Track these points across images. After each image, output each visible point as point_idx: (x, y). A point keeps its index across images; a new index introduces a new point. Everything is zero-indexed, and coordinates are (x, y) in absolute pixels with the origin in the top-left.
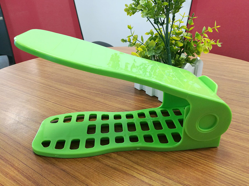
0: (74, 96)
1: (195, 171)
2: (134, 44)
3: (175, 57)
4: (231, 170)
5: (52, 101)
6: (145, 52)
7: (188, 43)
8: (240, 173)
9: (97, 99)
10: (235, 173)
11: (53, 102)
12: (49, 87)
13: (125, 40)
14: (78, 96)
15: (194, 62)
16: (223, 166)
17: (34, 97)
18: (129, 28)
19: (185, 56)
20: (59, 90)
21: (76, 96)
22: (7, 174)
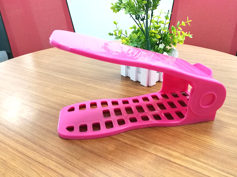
0: (69, 83)
2: (120, 37)
3: (154, 48)
7: (165, 35)
9: (89, 84)
13: (112, 34)
15: (170, 52)
18: (115, 23)
19: (162, 47)
20: (56, 78)
21: (71, 82)
22: (17, 142)
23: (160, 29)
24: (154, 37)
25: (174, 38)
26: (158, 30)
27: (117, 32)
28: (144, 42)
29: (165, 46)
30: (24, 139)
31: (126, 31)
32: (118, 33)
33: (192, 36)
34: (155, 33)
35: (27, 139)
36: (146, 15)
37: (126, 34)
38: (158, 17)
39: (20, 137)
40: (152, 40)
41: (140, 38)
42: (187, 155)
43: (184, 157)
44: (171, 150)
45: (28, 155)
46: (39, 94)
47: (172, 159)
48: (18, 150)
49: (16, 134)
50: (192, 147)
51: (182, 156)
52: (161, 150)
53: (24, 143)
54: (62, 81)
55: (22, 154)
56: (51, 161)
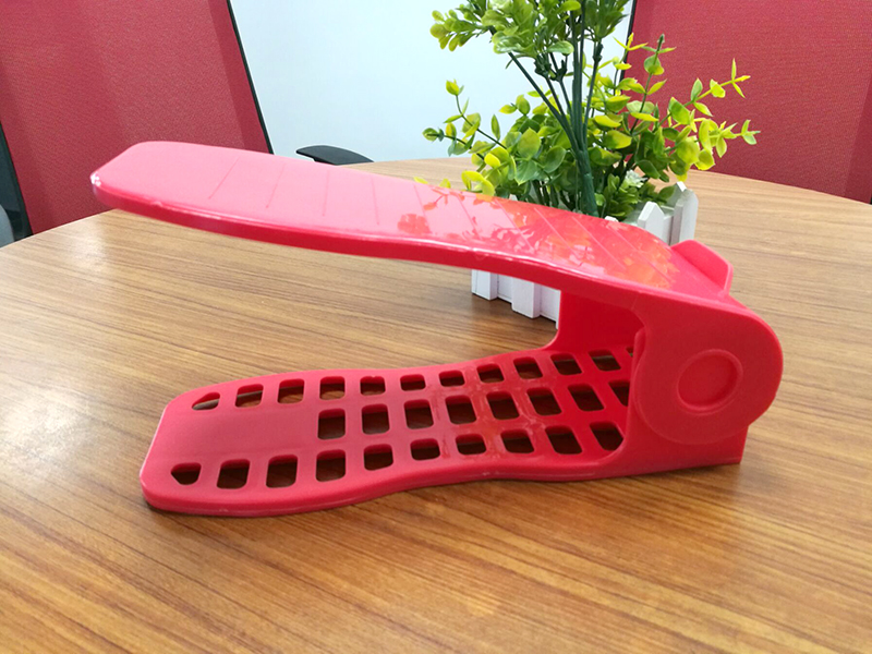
0: (270, 329)
1: (703, 544)
2: (468, 146)
3: (606, 184)
4: (815, 533)
5: (198, 348)
6: (506, 170)
7: (644, 135)
8: (845, 543)
9: (351, 334)
10: (828, 544)
11: (203, 349)
12: (178, 301)
13: (438, 132)
14: (285, 328)
15: (667, 200)
16: (788, 525)
17: (135, 336)
18: (452, 90)
19: (638, 180)
20: (216, 312)
21: (280, 327)
24: (606, 142)
25: (682, 146)
28: (567, 162)
29: (647, 178)
31: (494, 120)
33: (755, 136)
34: (605, 128)
37: (497, 131)
40: (600, 154)
41: (549, 145)
42: (806, 631)
44: (731, 607)
46: (154, 379)
48: (87, 629)
49: (73, 552)
50: (816, 596)
54: (242, 321)
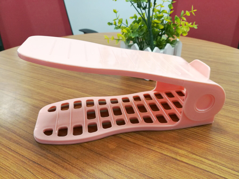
2: (120, 27)
6: (129, 34)
7: (168, 25)
13: (111, 23)
15: (173, 43)
18: (115, 12)
19: (166, 38)
22: (10, 139)
23: (163, 18)
24: (157, 27)
25: (178, 29)
26: (161, 20)
27: (117, 21)
28: (146, 32)
29: (168, 37)
30: (17, 137)
31: (126, 20)
32: (118, 23)
33: (197, 26)
34: (157, 23)
35: (20, 137)
36: (148, 3)
37: (127, 23)
38: (161, 6)
39: (13, 134)
40: (155, 30)
41: (142, 28)
42: (195, 153)
43: (192, 155)
44: (177, 147)
45: (21, 154)
46: (33, 89)
47: (178, 158)
48: (10, 148)
49: (8, 130)
50: (199, 145)
51: (189, 154)
52: (166, 148)
53: (17, 141)
55: (15, 153)
56: (47, 160)
